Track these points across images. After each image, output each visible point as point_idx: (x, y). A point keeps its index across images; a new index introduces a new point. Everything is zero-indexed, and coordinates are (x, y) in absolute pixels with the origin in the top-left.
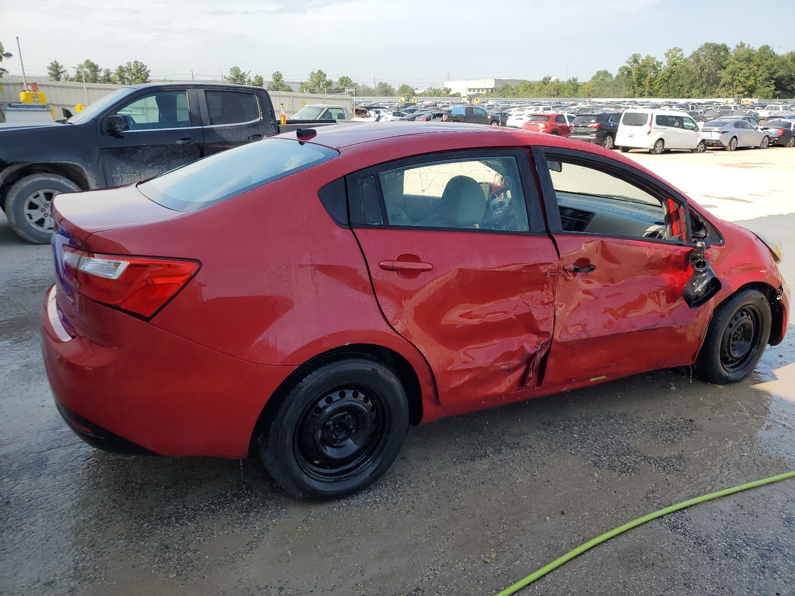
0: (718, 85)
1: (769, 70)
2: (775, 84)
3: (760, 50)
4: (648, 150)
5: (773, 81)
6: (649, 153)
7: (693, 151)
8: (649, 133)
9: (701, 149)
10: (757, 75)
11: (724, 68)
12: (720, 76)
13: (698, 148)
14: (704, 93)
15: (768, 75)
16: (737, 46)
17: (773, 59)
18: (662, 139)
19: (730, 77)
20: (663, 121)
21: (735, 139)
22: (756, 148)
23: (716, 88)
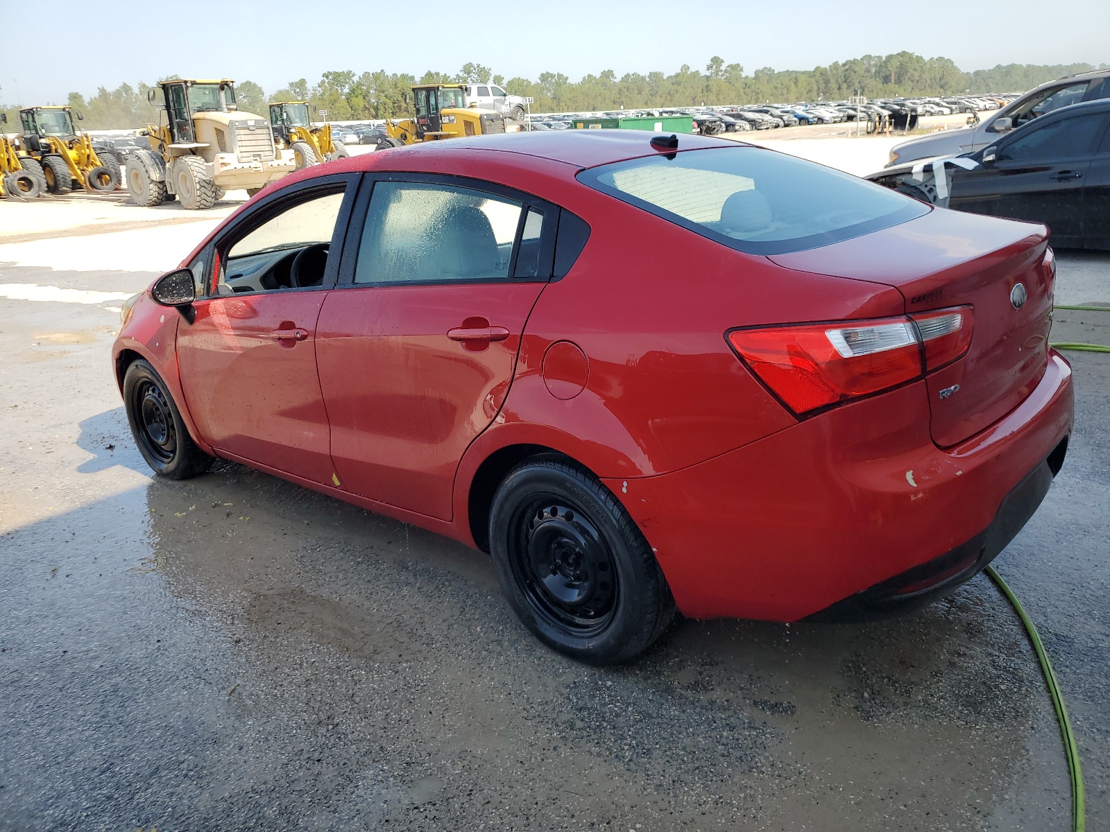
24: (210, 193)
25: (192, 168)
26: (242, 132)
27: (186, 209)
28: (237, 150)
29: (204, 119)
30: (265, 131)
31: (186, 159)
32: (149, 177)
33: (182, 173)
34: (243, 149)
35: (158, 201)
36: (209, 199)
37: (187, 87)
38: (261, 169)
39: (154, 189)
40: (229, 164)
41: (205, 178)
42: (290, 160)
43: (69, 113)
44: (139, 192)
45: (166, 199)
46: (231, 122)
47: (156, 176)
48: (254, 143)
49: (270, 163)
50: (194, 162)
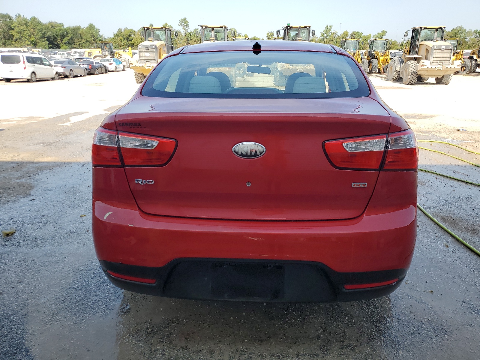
0: (12, 40)
1: (41, 32)
2: (47, 40)
3: (31, 19)
4: (26, 80)
5: (46, 39)
6: (28, 81)
7: (53, 79)
8: (25, 68)
9: (57, 78)
10: (35, 34)
11: (13, 29)
12: (12, 34)
13: (55, 77)
14: (5, 44)
15: (42, 35)
16: (16, 16)
17: (41, 25)
18: (34, 72)
19: (19, 35)
20: (31, 60)
21: (71, 71)
22: (81, 76)
23: (12, 41)
24: (415, 78)
25: (411, 66)
26: (437, 51)
27: (404, 84)
28: (432, 59)
29: (423, 44)
30: (450, 51)
31: (409, 62)
32: (395, 69)
33: (406, 68)
34: (435, 59)
35: (396, 79)
36: (414, 81)
37: (421, 30)
38: (441, 69)
39: (396, 74)
40: (426, 65)
41: (414, 71)
42: (458, 66)
43: (387, 42)
44: (390, 75)
45: (399, 79)
46: (434, 46)
47: (398, 68)
48: (441, 56)
49: (446, 66)
50: (413, 64)
